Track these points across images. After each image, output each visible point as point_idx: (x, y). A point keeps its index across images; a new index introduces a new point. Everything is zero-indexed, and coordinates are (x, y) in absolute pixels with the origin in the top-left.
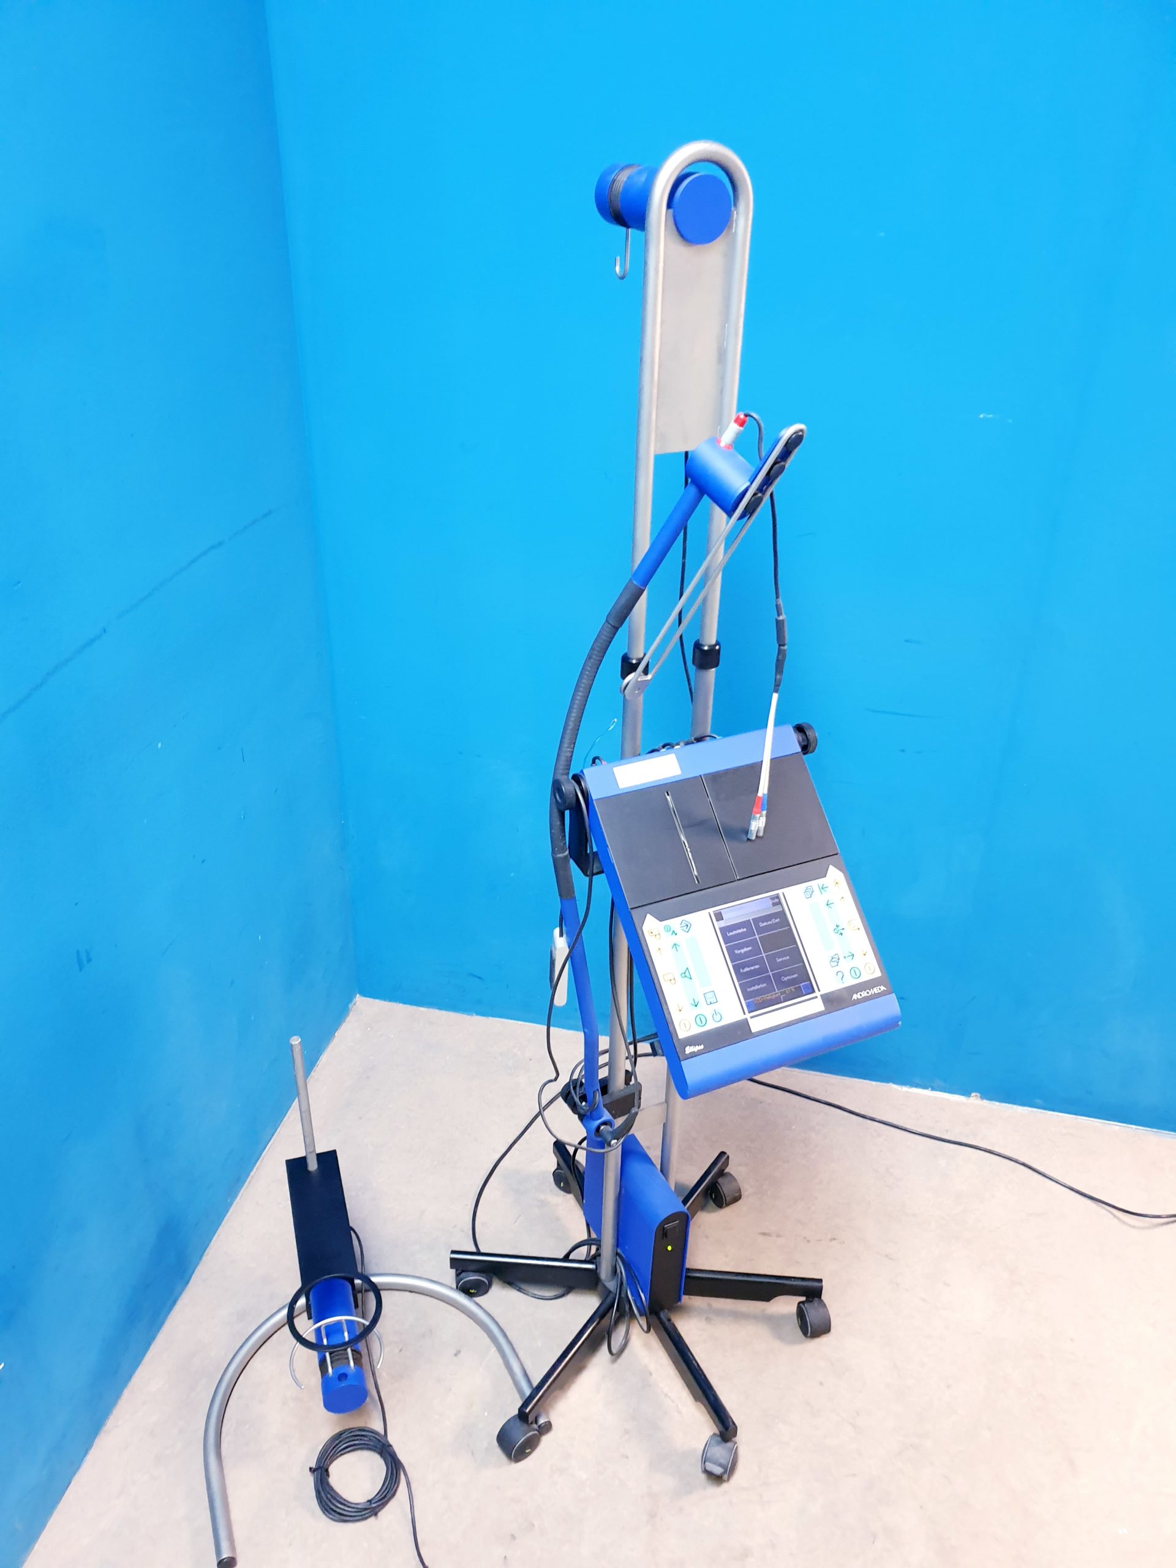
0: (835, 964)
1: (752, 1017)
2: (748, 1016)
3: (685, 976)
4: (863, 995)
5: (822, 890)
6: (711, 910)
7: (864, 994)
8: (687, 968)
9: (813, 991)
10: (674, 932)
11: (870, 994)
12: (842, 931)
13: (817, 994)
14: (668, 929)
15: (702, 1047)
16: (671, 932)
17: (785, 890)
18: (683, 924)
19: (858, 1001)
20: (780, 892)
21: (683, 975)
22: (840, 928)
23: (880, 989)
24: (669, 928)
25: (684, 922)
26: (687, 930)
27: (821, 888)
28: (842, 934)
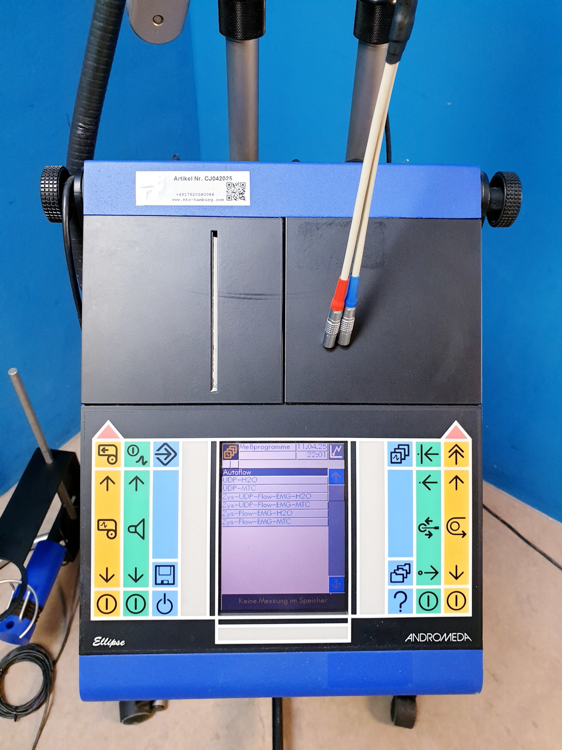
0: (400, 578)
1: (221, 622)
2: (217, 618)
3: (136, 532)
4: (427, 638)
5: (424, 456)
6: (218, 440)
7: (430, 637)
8: (143, 520)
9: (344, 610)
10: (142, 457)
11: (441, 639)
12: (432, 531)
13: (349, 616)
14: (132, 451)
15: (122, 643)
16: (137, 458)
17: (358, 441)
18: (163, 451)
19: (415, 645)
20: (349, 440)
21: (132, 529)
22: (432, 525)
23: (461, 637)
24: (136, 451)
25: (166, 447)
26: (165, 462)
27: (424, 452)
28: (430, 535)
